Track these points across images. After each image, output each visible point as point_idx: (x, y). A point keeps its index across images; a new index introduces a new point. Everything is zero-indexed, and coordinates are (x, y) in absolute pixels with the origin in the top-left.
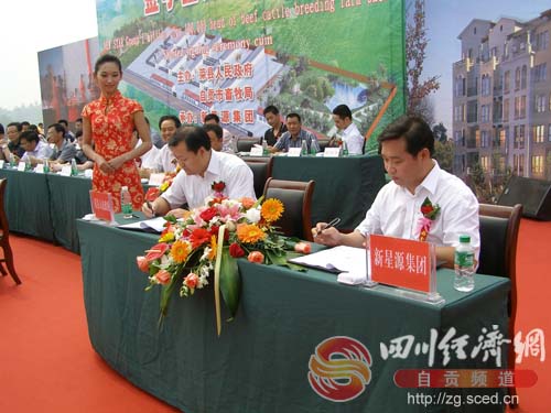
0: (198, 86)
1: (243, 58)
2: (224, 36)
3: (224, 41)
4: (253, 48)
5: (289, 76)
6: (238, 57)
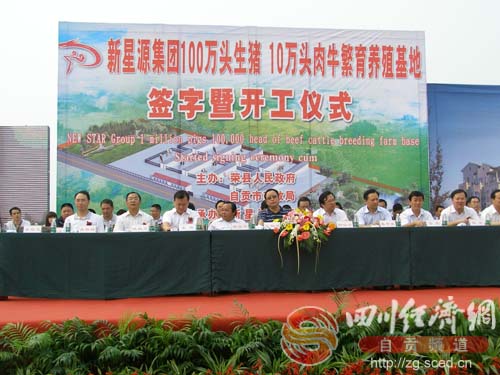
0: (228, 187)
1: (286, 169)
2: (266, 150)
3: (265, 153)
4: (296, 162)
5: (332, 185)
6: (281, 168)
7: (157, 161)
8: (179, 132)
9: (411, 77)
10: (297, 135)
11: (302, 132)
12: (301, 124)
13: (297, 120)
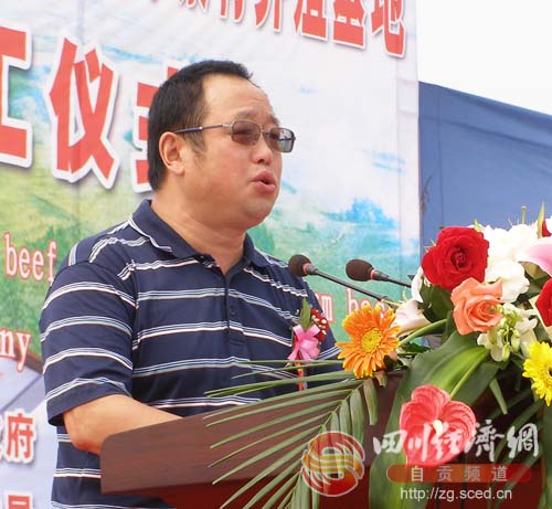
9: (375, 43)
10: (39, 240)
11: (51, 228)
12: (51, 191)
13: (38, 174)
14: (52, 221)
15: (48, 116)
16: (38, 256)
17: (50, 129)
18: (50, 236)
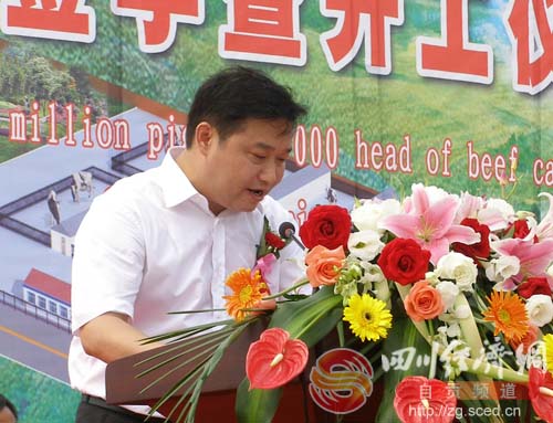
7: (36, 217)
8: (118, 100)
10: (501, 146)
11: (513, 136)
12: (512, 103)
13: (500, 89)
14: (514, 129)
15: (508, 39)
16: (500, 160)
17: (511, 50)
18: (512, 142)
